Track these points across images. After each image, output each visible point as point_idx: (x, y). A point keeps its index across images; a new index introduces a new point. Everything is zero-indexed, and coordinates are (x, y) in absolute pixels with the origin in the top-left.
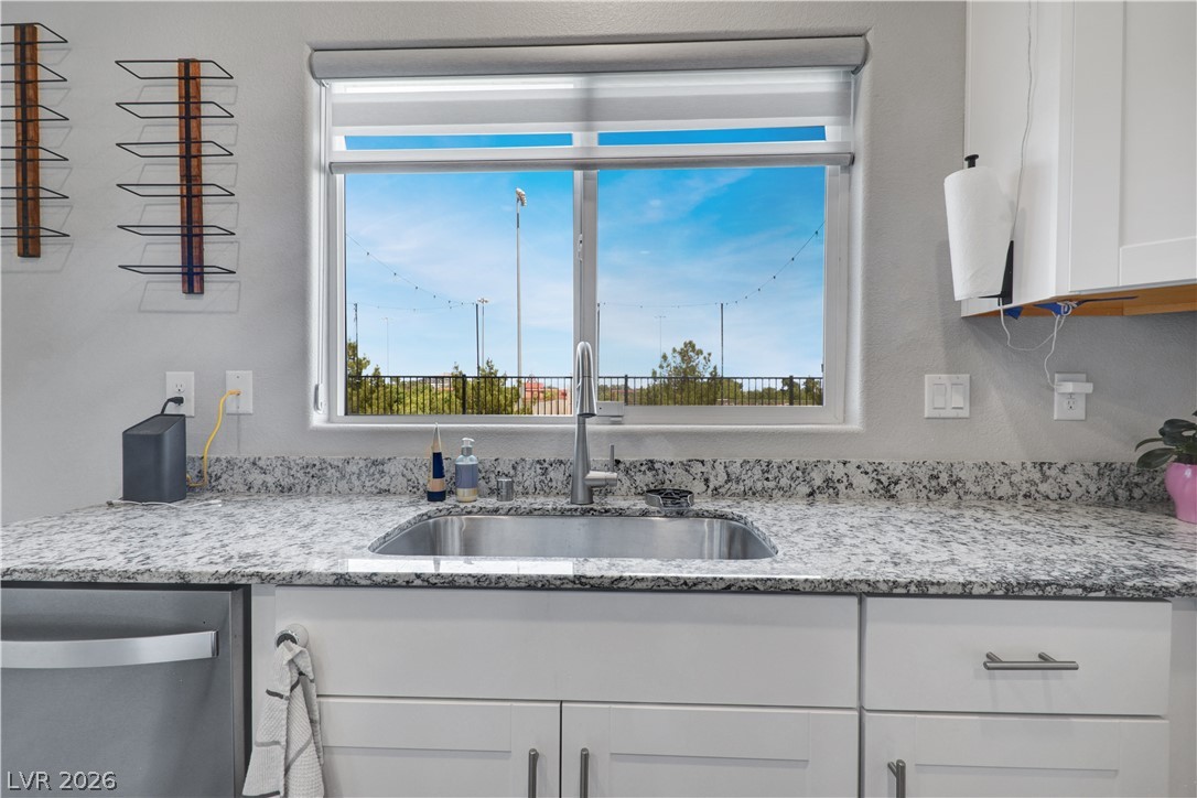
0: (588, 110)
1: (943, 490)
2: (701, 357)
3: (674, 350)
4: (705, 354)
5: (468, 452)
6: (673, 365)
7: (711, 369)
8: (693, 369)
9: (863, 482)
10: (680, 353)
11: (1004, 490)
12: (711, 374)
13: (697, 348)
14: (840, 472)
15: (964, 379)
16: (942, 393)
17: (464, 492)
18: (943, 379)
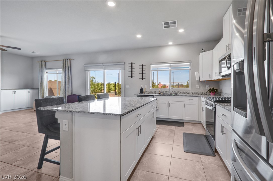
0: (170, 66)
5: (162, 91)
9: (191, 93)
11: (202, 94)
14: (189, 92)
15: (199, 86)
16: (197, 87)
17: (162, 93)
18: (197, 86)
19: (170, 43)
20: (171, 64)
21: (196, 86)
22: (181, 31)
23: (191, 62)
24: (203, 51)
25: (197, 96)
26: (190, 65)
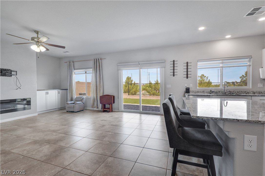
1: (260, 93)
2: (205, 78)
4: (207, 77)
5: (213, 90)
6: (199, 79)
7: (208, 80)
8: (204, 80)
9: (251, 92)
10: (200, 77)
13: (204, 76)
15: (262, 84)
16: (260, 85)
19: (228, 36)
23: (250, 57)
26: (249, 61)
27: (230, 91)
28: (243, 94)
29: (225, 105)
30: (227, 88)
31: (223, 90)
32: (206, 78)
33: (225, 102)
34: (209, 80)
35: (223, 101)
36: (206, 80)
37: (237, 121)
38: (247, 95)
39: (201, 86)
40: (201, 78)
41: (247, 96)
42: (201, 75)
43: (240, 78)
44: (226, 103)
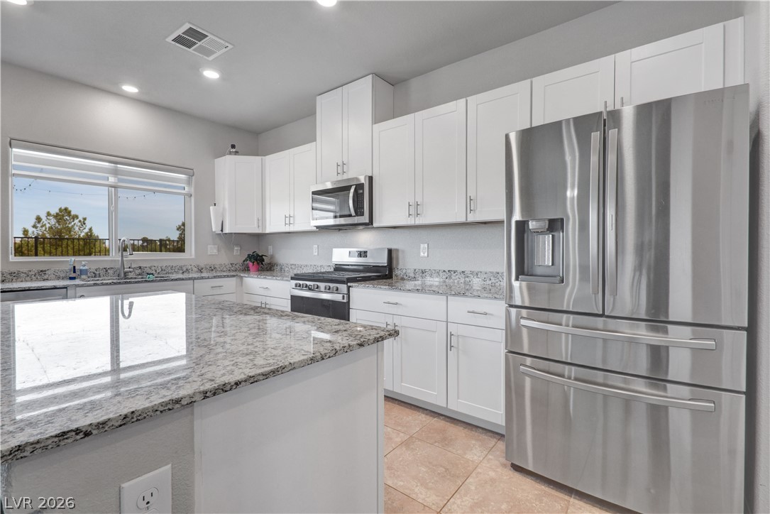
1: (212, 270)
2: (76, 221)
3: (49, 214)
4: (80, 218)
5: (84, 266)
6: (48, 225)
7: (86, 230)
8: (69, 230)
11: (225, 269)
12: (87, 234)
13: (72, 213)
15: (216, 246)
16: (212, 249)
17: (83, 277)
18: (212, 246)
19: (130, 89)
20: (119, 166)
21: (209, 246)
22: (211, 74)
23: (190, 172)
24: (234, 150)
25: (234, 276)
26: (189, 183)
27: (140, 268)
28: (175, 276)
29: (126, 313)
30: (131, 258)
31: (118, 265)
32: (80, 221)
33: (126, 303)
34: (91, 229)
35: (120, 302)
36: (77, 229)
37: (81, 435)
38: (185, 276)
39: (60, 249)
40: (58, 222)
41: (183, 279)
42: (58, 212)
43: (178, 229)
44: (128, 306)
